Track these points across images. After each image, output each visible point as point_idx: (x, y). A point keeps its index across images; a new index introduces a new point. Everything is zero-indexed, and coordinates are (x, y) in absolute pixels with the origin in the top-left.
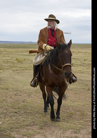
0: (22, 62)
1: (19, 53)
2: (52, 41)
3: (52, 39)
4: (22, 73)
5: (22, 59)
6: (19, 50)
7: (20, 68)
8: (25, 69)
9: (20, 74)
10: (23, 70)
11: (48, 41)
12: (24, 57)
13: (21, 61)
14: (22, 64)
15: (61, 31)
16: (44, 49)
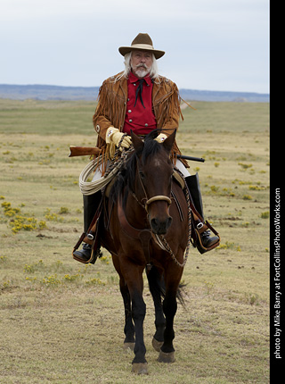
0: (43, 226)
1: (24, 168)
2: (138, 115)
3: (139, 110)
4: (39, 305)
5: (42, 209)
6: (24, 144)
7: (31, 271)
8: (61, 277)
9: (25, 313)
10: (53, 284)
11: (127, 116)
12: (60, 193)
13: (39, 220)
14: (41, 242)
15: (169, 83)
16: (109, 145)
